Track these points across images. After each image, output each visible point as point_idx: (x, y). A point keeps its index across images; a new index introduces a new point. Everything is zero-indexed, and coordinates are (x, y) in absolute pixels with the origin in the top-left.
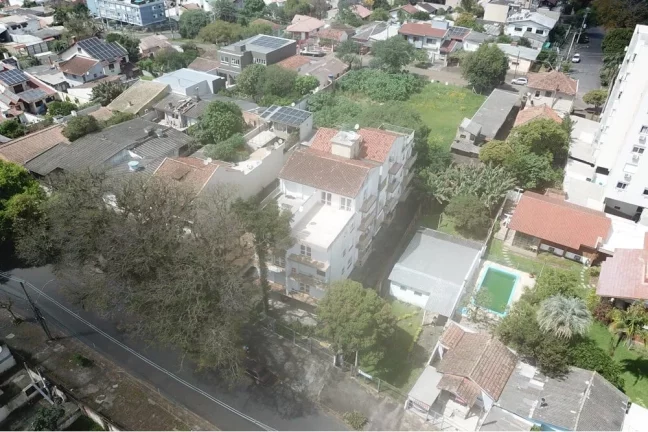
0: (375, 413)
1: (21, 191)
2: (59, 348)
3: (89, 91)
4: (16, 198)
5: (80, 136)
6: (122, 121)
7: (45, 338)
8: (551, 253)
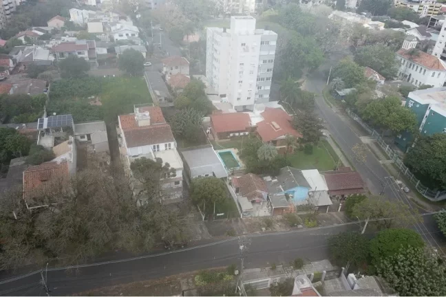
8: (234, 136)
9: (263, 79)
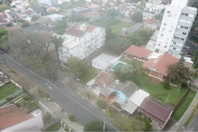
0: (79, 88)
1: (6, 35)
2: (9, 69)
3: (31, 18)
4: (4, 36)
5: (25, 27)
6: (37, 24)
7: (6, 67)
8: (136, 60)
9: (178, 38)
